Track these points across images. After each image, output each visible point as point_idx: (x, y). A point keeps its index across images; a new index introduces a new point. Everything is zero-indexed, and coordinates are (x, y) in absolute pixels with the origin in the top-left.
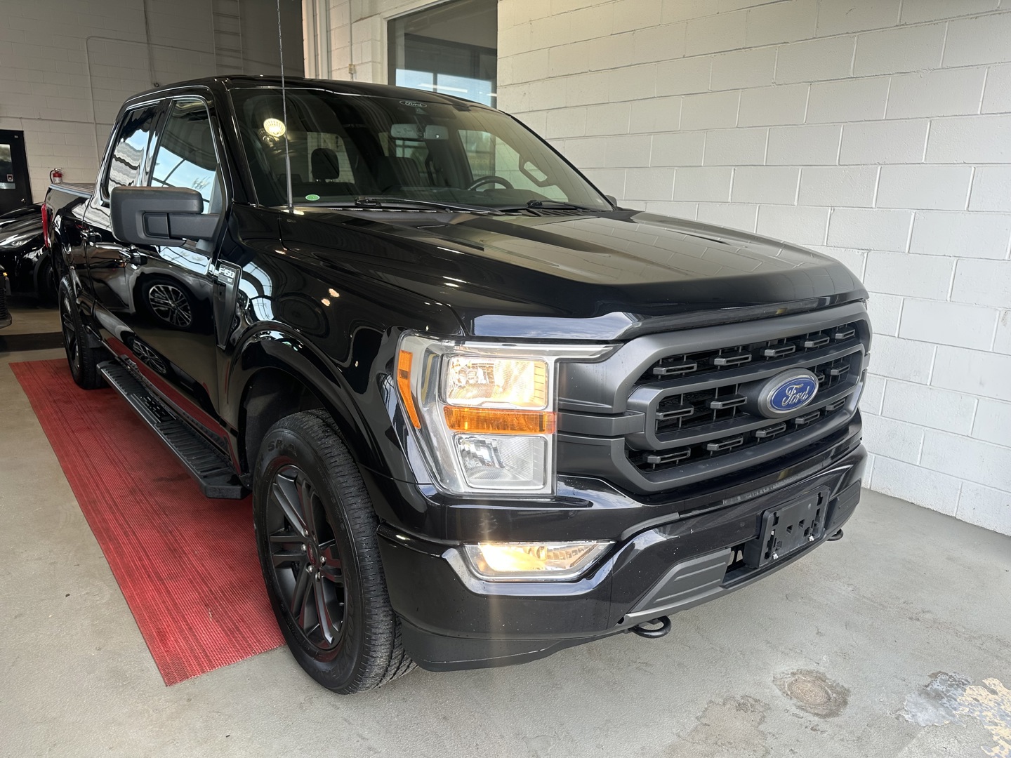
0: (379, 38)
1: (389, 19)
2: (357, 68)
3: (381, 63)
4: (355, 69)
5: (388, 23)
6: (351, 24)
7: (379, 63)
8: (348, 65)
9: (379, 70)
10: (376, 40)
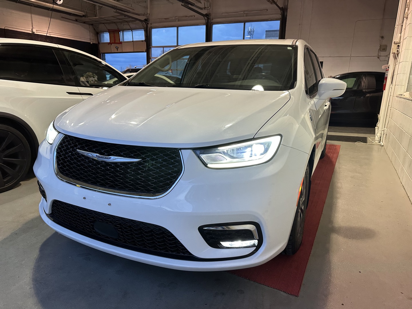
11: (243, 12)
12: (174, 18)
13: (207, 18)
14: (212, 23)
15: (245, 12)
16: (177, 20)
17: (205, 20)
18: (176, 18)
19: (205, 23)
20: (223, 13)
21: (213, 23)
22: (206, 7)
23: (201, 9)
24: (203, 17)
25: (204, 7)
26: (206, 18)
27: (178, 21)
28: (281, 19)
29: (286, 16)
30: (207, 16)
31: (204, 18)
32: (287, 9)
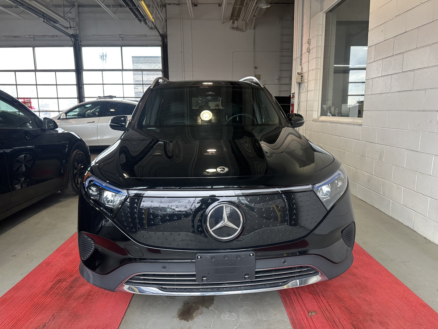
0: (321, 23)
1: (326, 12)
2: (311, 40)
3: (321, 35)
4: (310, 41)
5: (326, 13)
6: (310, 20)
7: (320, 35)
8: (307, 40)
9: (321, 39)
10: (320, 24)
11: (119, 36)
12: (28, 36)
13: (75, 38)
14: (81, 44)
15: (121, 36)
16: (32, 39)
17: (72, 41)
18: (31, 36)
19: (72, 44)
20: (94, 35)
21: (83, 45)
22: (72, 26)
23: (67, 28)
24: (69, 38)
25: (70, 26)
26: (73, 39)
27: (34, 40)
28: (161, 45)
29: (166, 43)
30: (74, 36)
31: (71, 40)
32: (167, 36)
